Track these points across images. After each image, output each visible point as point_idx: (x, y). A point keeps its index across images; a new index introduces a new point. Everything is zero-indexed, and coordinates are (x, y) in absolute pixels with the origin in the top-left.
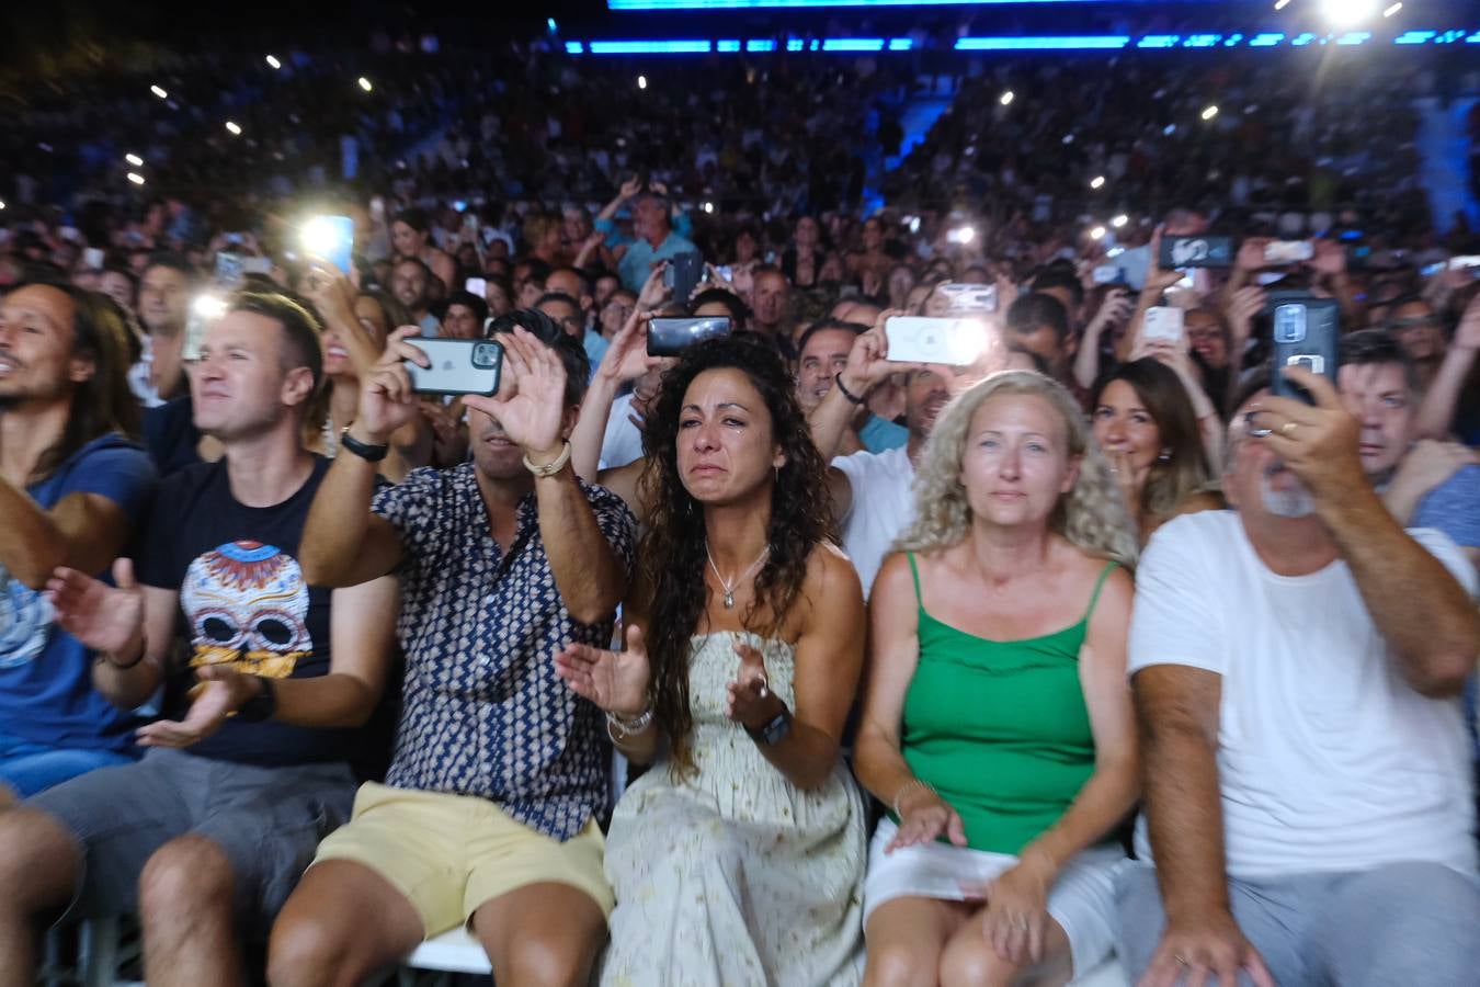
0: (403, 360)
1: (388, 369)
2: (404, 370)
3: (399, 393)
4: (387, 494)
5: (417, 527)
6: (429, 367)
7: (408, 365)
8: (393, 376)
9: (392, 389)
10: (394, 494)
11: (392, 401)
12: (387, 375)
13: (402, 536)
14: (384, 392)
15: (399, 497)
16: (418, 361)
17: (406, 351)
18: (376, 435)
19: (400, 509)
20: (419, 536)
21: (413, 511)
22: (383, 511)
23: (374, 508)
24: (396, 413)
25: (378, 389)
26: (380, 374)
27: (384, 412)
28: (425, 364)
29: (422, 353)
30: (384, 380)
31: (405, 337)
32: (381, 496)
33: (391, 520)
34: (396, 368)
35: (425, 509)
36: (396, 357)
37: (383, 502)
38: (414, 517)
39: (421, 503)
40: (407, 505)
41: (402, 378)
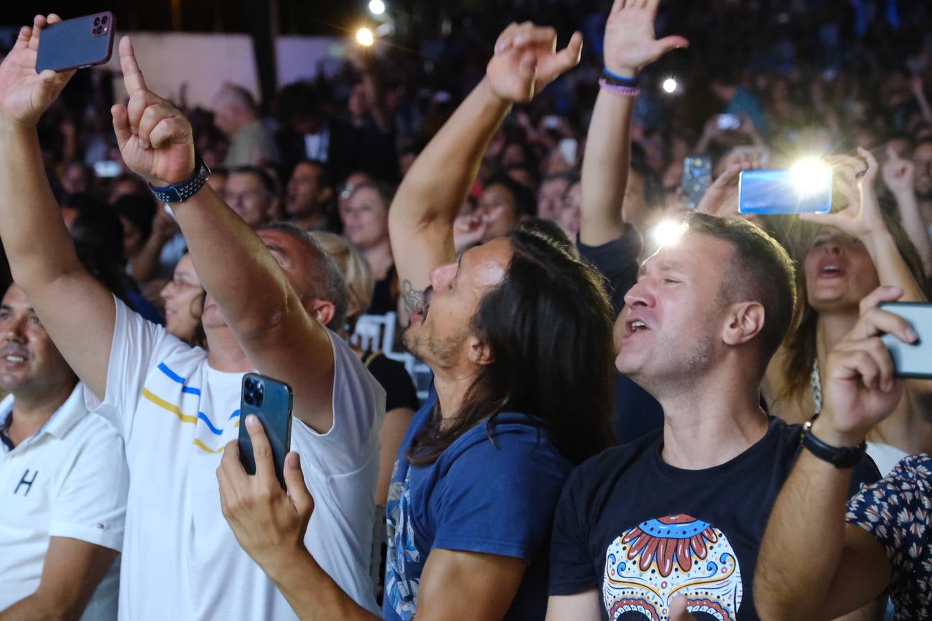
0: (880, 333)
1: (861, 347)
2: (882, 346)
3: (877, 379)
4: (869, 494)
5: (910, 539)
6: (917, 342)
7: (887, 340)
8: (868, 356)
9: (867, 374)
10: (877, 495)
11: (868, 390)
12: (859, 356)
13: (890, 551)
14: (856, 377)
15: (884, 499)
16: (901, 335)
17: (883, 322)
18: (848, 433)
19: (886, 515)
20: (914, 551)
21: (904, 516)
22: (863, 518)
23: (850, 515)
24: (873, 403)
25: (846, 373)
26: (851, 354)
27: (857, 402)
28: (911, 338)
29: (907, 325)
30: (856, 362)
31: (881, 304)
32: (860, 497)
33: (873, 532)
34: (872, 345)
35: (920, 514)
36: (872, 330)
37: (863, 506)
38: (907, 525)
39: (915, 505)
40: (894, 510)
41: (880, 358)
